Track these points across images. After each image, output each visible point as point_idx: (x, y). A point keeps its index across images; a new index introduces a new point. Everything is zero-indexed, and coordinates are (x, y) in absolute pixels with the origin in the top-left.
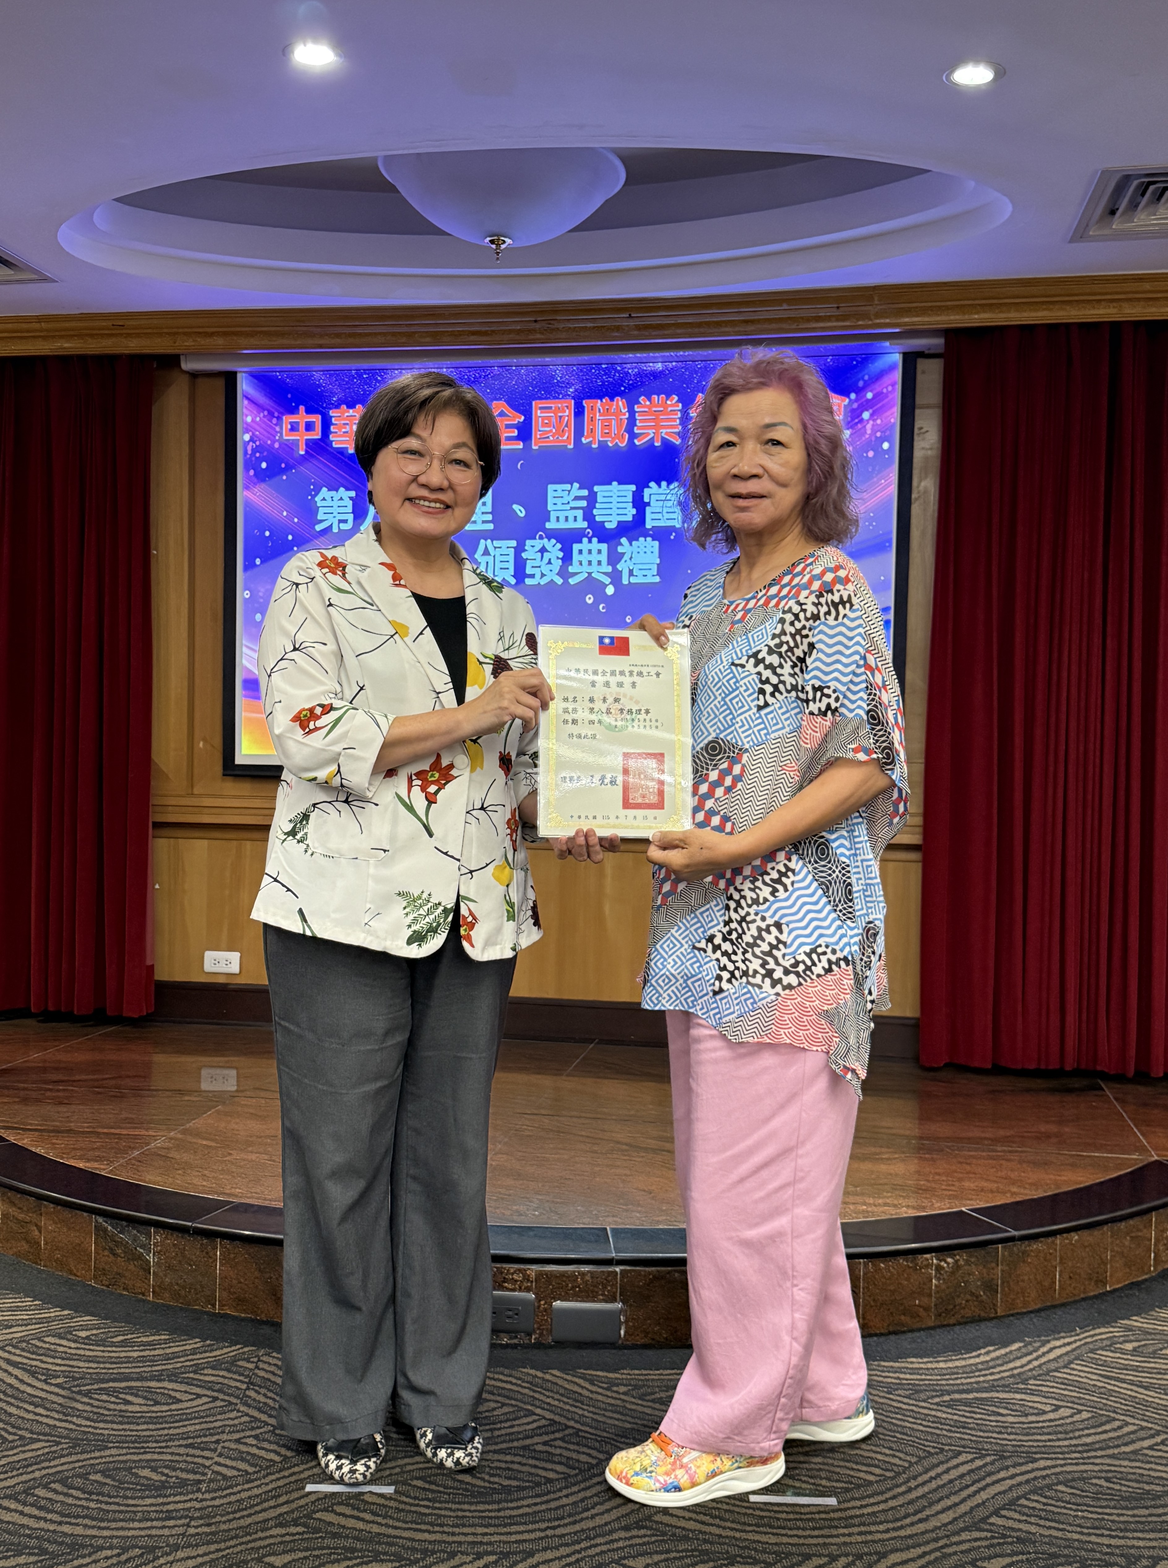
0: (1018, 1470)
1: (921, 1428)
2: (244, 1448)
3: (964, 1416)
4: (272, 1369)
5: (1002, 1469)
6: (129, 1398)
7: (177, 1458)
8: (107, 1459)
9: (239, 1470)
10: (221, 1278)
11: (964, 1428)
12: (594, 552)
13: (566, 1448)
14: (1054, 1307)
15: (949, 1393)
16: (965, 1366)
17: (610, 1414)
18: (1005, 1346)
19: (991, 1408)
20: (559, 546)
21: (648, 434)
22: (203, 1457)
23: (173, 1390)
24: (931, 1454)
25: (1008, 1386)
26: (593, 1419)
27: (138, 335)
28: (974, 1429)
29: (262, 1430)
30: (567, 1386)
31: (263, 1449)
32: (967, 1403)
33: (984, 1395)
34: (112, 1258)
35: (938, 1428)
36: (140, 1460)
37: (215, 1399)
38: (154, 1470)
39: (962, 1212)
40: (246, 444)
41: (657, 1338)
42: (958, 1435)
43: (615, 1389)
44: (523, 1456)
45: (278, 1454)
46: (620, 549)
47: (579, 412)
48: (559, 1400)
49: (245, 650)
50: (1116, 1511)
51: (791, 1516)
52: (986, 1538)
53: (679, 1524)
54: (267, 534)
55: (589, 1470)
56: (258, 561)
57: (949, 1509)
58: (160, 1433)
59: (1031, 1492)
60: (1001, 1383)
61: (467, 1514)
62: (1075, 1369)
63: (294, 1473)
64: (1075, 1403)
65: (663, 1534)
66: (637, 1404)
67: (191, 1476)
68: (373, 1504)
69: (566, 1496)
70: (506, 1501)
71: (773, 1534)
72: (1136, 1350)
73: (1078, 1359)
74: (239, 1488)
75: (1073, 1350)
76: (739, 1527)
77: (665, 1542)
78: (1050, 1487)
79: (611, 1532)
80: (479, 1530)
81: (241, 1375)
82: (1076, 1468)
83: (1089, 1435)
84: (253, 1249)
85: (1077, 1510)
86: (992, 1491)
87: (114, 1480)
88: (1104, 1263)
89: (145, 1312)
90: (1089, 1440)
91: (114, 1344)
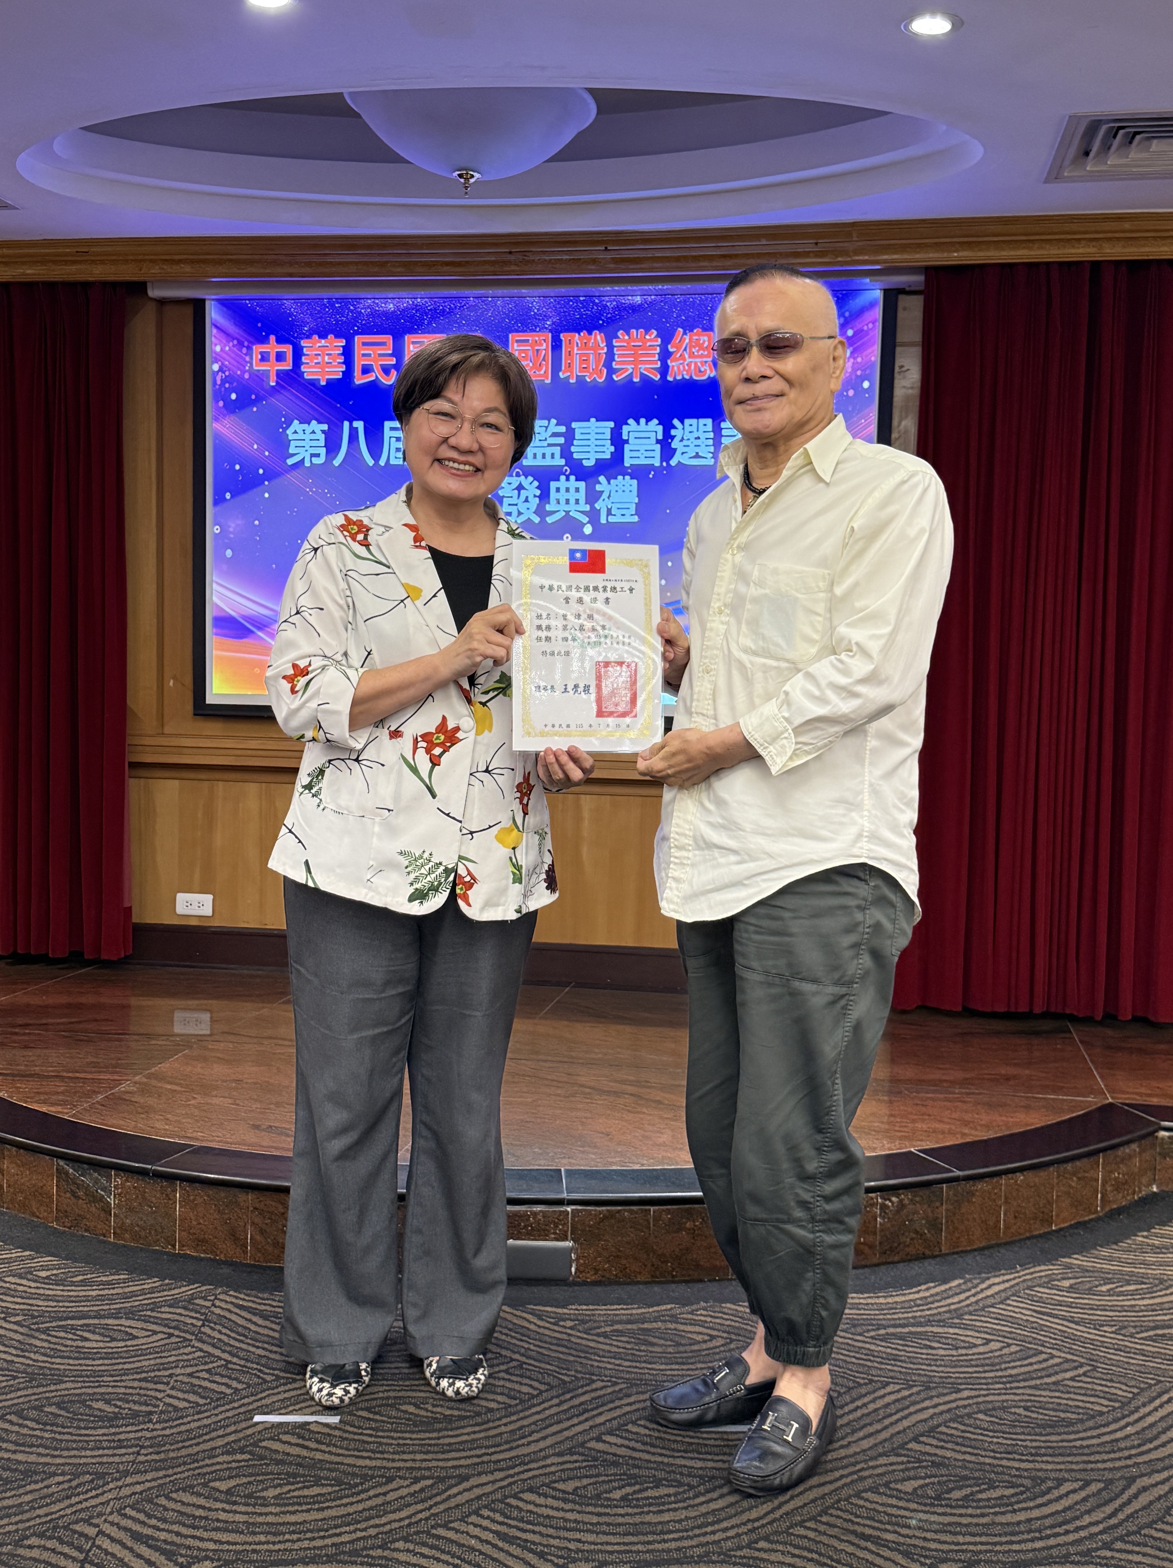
0: (941, 1400)
1: (854, 1360)
2: (196, 1382)
3: (896, 1349)
4: (230, 1307)
5: (926, 1399)
6: (86, 1335)
7: (131, 1391)
8: (62, 1393)
9: (189, 1402)
10: (180, 1220)
11: (894, 1360)
12: (572, 490)
13: (509, 1380)
14: (999, 1245)
15: (885, 1327)
16: (903, 1302)
17: (557, 1348)
18: (946, 1283)
19: (923, 1342)
20: (536, 483)
21: (626, 370)
22: (156, 1390)
23: (129, 1327)
24: (861, 1385)
25: (943, 1321)
26: (538, 1352)
27: (102, 262)
28: (905, 1362)
29: (215, 1365)
30: (515, 1321)
31: (214, 1382)
32: (902, 1337)
33: (919, 1329)
34: (73, 1200)
35: (870, 1360)
36: (95, 1393)
37: (171, 1335)
38: (108, 1402)
39: (911, 1152)
40: (215, 374)
41: (607, 1275)
42: (889, 1367)
43: (562, 1323)
45: (228, 1386)
46: (598, 488)
47: (556, 345)
48: (507, 1335)
49: (215, 586)
50: (1029, 1438)
51: (719, 1443)
52: (902, 1463)
53: (610, 1451)
54: (237, 467)
55: (529, 1400)
56: (228, 496)
57: (871, 1435)
58: (116, 1367)
59: (951, 1420)
60: (936, 1318)
61: (408, 1442)
62: (1009, 1305)
63: (243, 1405)
64: (1005, 1337)
65: (595, 1459)
66: (582, 1338)
67: (144, 1408)
68: (319, 1433)
69: (505, 1425)
70: (447, 1430)
71: (700, 1459)
72: (1071, 1287)
73: (1013, 1295)
74: (189, 1419)
75: (1012, 1286)
76: (668, 1453)
77: (596, 1467)
78: (969, 1415)
79: (545, 1458)
80: (419, 1457)
81: (196, 1312)
82: (996, 1398)
83: (1015, 1367)
84: (212, 1191)
85: (995, 1437)
86: (913, 1419)
87: (68, 1412)
88: (1050, 1202)
89: (106, 1253)
90: (1014, 1372)
91: (73, 1284)
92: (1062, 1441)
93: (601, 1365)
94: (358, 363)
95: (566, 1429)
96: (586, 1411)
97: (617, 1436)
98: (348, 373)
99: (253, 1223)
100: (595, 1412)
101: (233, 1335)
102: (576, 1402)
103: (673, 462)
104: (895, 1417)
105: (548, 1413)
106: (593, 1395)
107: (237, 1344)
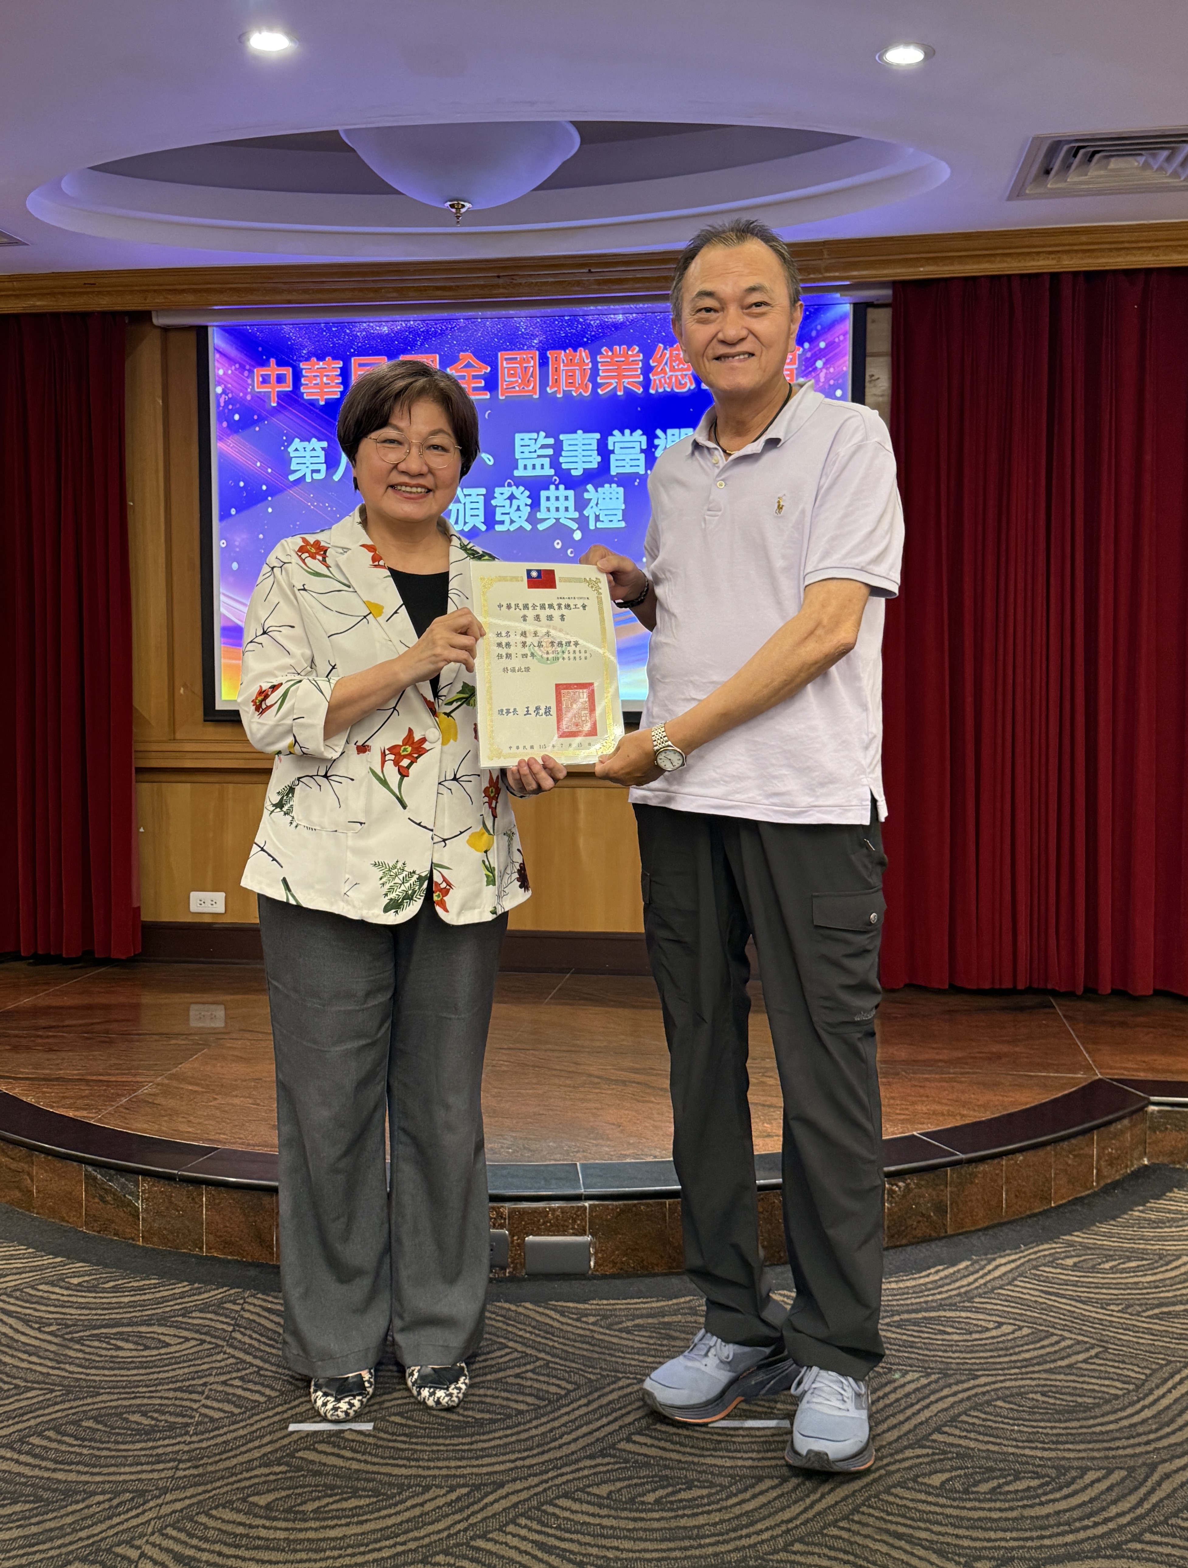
0: (960, 1387)
2: (230, 1390)
3: (912, 1336)
4: (258, 1310)
5: (945, 1387)
6: (120, 1343)
7: (166, 1402)
8: (99, 1405)
9: (224, 1411)
10: (207, 1224)
11: (911, 1347)
12: (562, 498)
13: (537, 1380)
14: (1002, 1224)
15: (899, 1313)
16: (915, 1286)
17: (580, 1345)
18: (954, 1265)
19: (937, 1327)
20: (527, 493)
21: (611, 384)
22: (191, 1400)
23: (162, 1334)
24: (880, 1374)
25: (955, 1304)
26: (562, 1350)
27: (109, 293)
28: (921, 1348)
29: (247, 1371)
30: (538, 1318)
31: (248, 1390)
32: (916, 1323)
33: (932, 1314)
34: (102, 1205)
36: (130, 1406)
37: (203, 1342)
38: (144, 1414)
39: (914, 1136)
40: (218, 396)
41: (625, 1268)
42: (906, 1355)
43: (584, 1319)
44: (496, 1389)
45: (262, 1394)
46: (586, 496)
47: (544, 362)
48: (531, 1333)
49: (222, 597)
51: (747, 1439)
52: (928, 1455)
53: (641, 1451)
54: (242, 484)
55: (558, 1400)
56: (233, 511)
57: (894, 1427)
58: (151, 1377)
59: (971, 1408)
60: (948, 1302)
61: (442, 1448)
62: (1018, 1286)
63: (278, 1413)
64: (1015, 1319)
65: (626, 1461)
66: (605, 1334)
67: (180, 1420)
68: (353, 1441)
69: (536, 1427)
70: (479, 1434)
71: (729, 1457)
72: (1075, 1265)
73: (1021, 1275)
74: (225, 1429)
75: (1018, 1267)
76: (698, 1452)
77: (628, 1469)
78: (988, 1403)
79: (577, 1461)
80: (453, 1463)
81: (227, 1316)
82: (1013, 1383)
83: (1028, 1351)
84: (237, 1195)
85: (1014, 1425)
86: (935, 1408)
87: (106, 1425)
88: (1048, 1180)
89: (135, 1257)
90: (1027, 1356)
91: (104, 1291)
92: (1081, 1427)
93: (626, 1361)
95: (596, 1430)
96: (614, 1410)
97: (647, 1435)
100: (623, 1411)
101: (263, 1339)
102: (604, 1401)
104: (917, 1407)
105: (578, 1413)
106: (621, 1393)
107: (268, 1349)
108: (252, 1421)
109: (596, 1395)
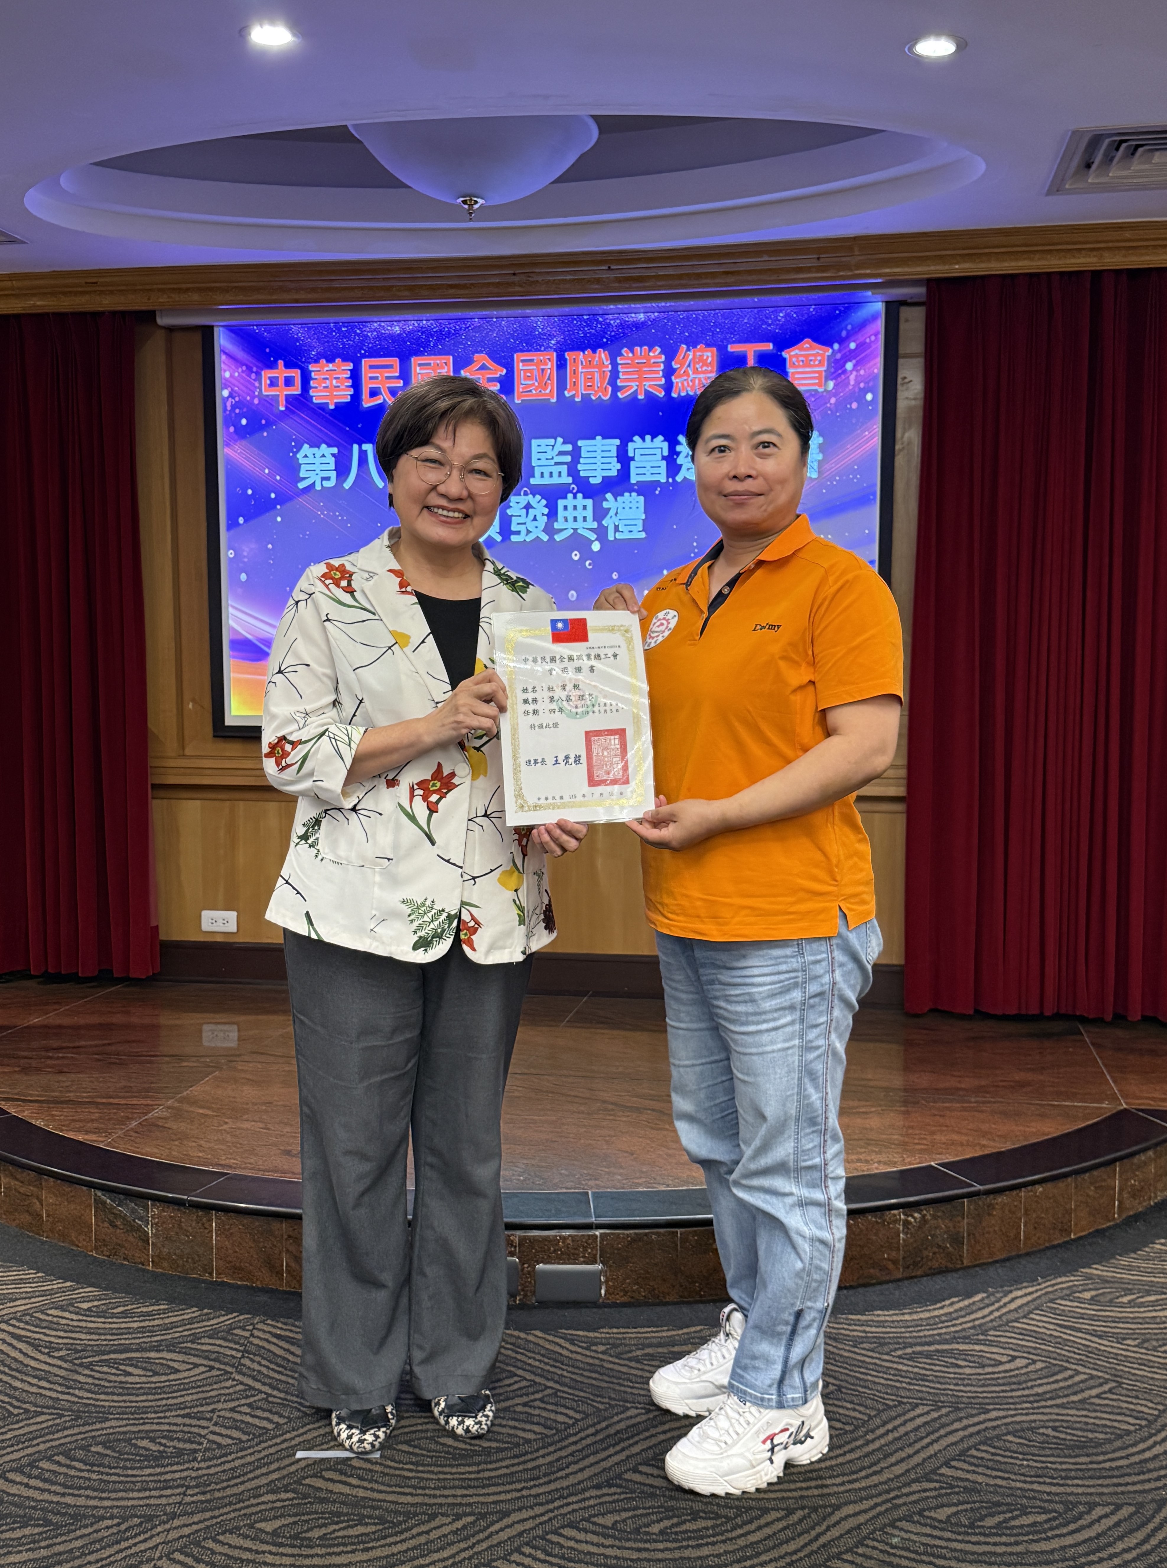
0: (969, 1421)
1: (882, 1381)
2: (238, 1417)
3: (923, 1368)
4: (267, 1336)
5: (955, 1421)
6: (129, 1369)
7: (175, 1428)
8: (109, 1431)
9: (232, 1438)
10: (217, 1249)
11: (923, 1380)
12: (579, 508)
13: (545, 1409)
15: (911, 1345)
16: (929, 1318)
17: (589, 1374)
18: (969, 1297)
19: (950, 1360)
20: (543, 502)
21: (631, 387)
22: (200, 1426)
23: (171, 1360)
24: (890, 1407)
25: (968, 1337)
26: (571, 1379)
27: (111, 292)
28: (932, 1381)
29: (256, 1398)
30: (548, 1346)
31: (256, 1417)
32: (928, 1355)
33: (945, 1347)
34: (112, 1229)
35: (898, 1381)
36: (139, 1431)
37: (212, 1368)
38: (153, 1440)
39: (931, 1166)
40: (225, 400)
41: (636, 1296)
42: (917, 1388)
43: (594, 1348)
44: (503, 1418)
45: (270, 1421)
46: (605, 505)
47: (561, 364)
48: (540, 1361)
49: (231, 610)
50: (1059, 1460)
52: (935, 1489)
53: (648, 1481)
54: (250, 492)
55: (565, 1429)
56: (241, 520)
57: (902, 1460)
58: (159, 1403)
59: (980, 1443)
60: (961, 1335)
61: (448, 1476)
62: (1033, 1319)
63: (286, 1440)
64: (1029, 1353)
65: (632, 1491)
66: (614, 1363)
67: (188, 1446)
68: (360, 1469)
69: (543, 1456)
70: (486, 1463)
72: (1092, 1298)
73: (1037, 1309)
74: (233, 1456)
75: (1034, 1300)
77: (633, 1499)
78: (998, 1437)
79: (584, 1491)
80: (459, 1492)
81: (236, 1343)
82: (1024, 1418)
83: (1041, 1385)
84: (247, 1220)
85: (1023, 1460)
86: (944, 1442)
87: (114, 1451)
88: (1068, 1212)
89: (145, 1282)
90: (1040, 1390)
91: (113, 1316)
92: (1090, 1463)
93: (634, 1391)
94: (366, 386)
95: (603, 1460)
96: (622, 1440)
97: (653, 1466)
98: (356, 397)
99: (287, 1251)
100: (631, 1441)
101: (272, 1366)
103: (679, 478)
104: (926, 1441)
105: (584, 1443)
106: (629, 1423)
107: (276, 1376)
108: (259, 1448)
109: (604, 1424)
